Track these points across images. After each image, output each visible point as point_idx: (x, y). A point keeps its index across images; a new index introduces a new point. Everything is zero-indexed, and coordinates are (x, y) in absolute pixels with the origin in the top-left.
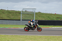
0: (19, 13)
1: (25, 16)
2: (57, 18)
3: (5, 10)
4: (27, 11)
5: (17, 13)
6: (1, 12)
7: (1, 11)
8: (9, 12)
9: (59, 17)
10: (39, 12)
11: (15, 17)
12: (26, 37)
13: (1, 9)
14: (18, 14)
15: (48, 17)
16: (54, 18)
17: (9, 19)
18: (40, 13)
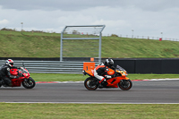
0: (54, 37)
1: (74, 46)
2: (166, 50)
3: (14, 31)
4: (79, 34)
5: (48, 38)
6: (4, 35)
7: (5, 33)
8: (26, 36)
9: (170, 48)
10: (113, 36)
11: (43, 50)
12: (76, 108)
13: (4, 29)
14: (52, 42)
15: (141, 50)
16: (155, 51)
17: (26, 56)
18: (116, 39)
